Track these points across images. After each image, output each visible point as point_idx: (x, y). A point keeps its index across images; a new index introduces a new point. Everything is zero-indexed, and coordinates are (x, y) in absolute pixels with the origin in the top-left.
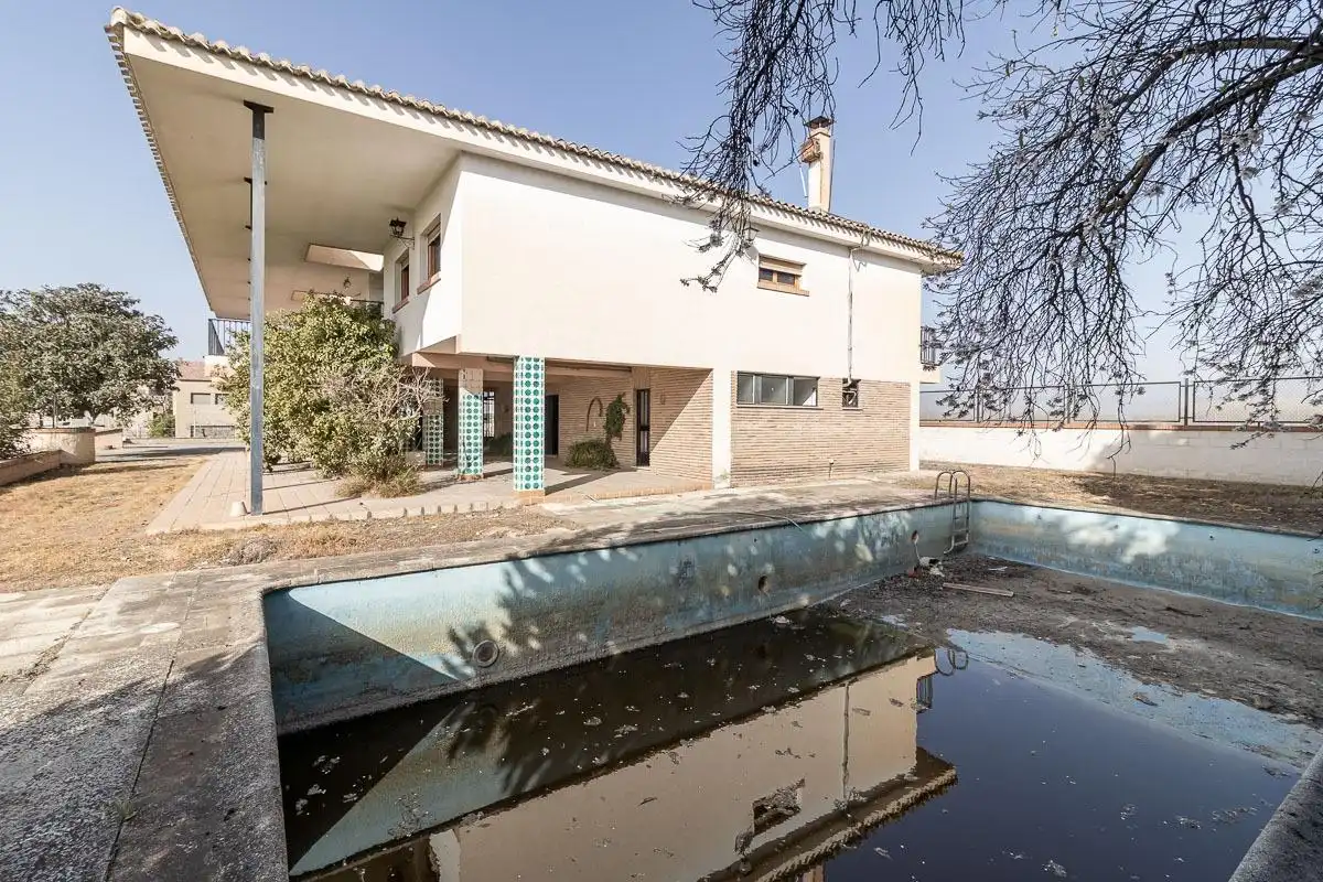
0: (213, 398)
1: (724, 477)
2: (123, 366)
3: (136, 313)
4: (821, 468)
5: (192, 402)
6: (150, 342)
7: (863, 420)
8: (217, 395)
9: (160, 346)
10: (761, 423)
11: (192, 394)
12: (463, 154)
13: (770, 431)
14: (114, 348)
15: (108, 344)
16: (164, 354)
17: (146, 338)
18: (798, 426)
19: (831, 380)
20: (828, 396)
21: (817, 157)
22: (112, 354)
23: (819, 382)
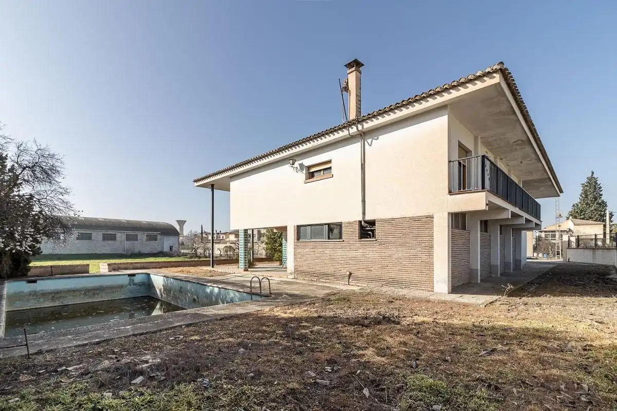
1: (291, 274)
4: (343, 277)
7: (377, 247)
10: (308, 250)
13: (312, 253)
18: (327, 251)
19: (349, 223)
20: (349, 234)
23: (343, 226)
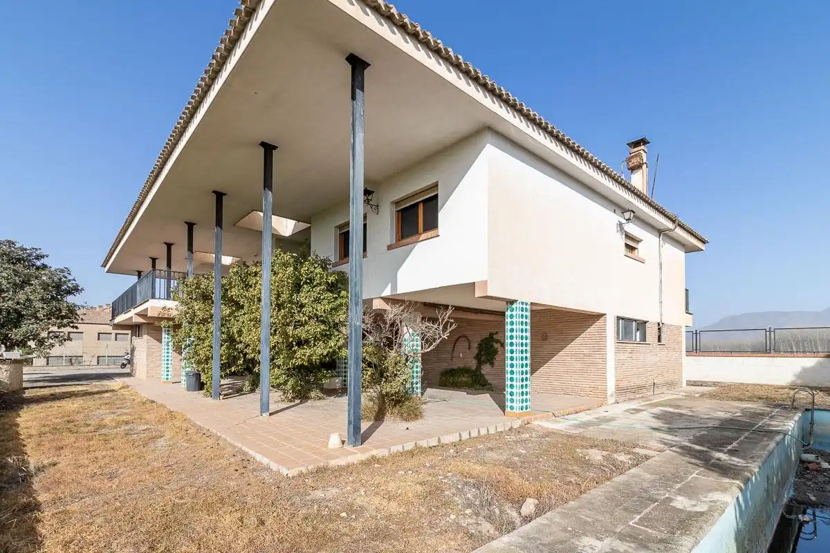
0: (113, 336)
1: (612, 395)
2: (43, 308)
3: (44, 267)
4: (650, 387)
5: (99, 339)
6: (60, 288)
7: (662, 352)
8: (116, 334)
9: (69, 292)
10: (626, 355)
11: (99, 334)
12: (489, 130)
13: (630, 360)
14: (32, 293)
15: (28, 289)
16: (70, 299)
17: (58, 287)
18: (641, 357)
19: (653, 324)
20: (652, 335)
21: (639, 166)
22: (32, 297)
23: (647, 324)
